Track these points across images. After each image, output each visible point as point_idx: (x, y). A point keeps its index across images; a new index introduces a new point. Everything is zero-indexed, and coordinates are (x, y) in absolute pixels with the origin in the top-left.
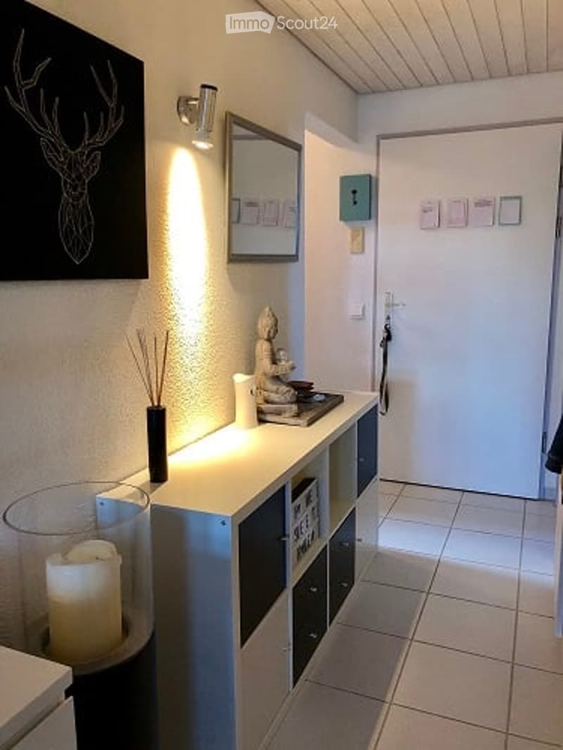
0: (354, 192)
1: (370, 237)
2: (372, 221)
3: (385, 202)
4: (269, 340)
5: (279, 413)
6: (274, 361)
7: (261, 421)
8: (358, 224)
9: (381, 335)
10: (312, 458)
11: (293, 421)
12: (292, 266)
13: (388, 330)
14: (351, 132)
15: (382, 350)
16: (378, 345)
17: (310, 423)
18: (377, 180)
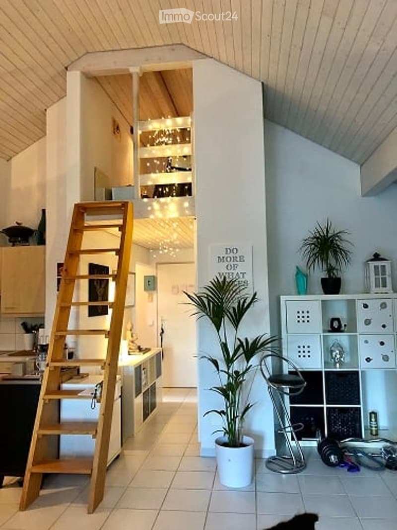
0: (149, 281)
1: (155, 296)
2: (155, 292)
3: (160, 285)
4: (131, 330)
5: (134, 352)
6: (132, 336)
7: (129, 354)
8: (150, 292)
9: (160, 331)
10: (145, 362)
11: (138, 354)
12: (133, 309)
13: (162, 329)
14: (147, 262)
15: (160, 337)
16: (159, 334)
17: (144, 354)
18: (157, 278)
